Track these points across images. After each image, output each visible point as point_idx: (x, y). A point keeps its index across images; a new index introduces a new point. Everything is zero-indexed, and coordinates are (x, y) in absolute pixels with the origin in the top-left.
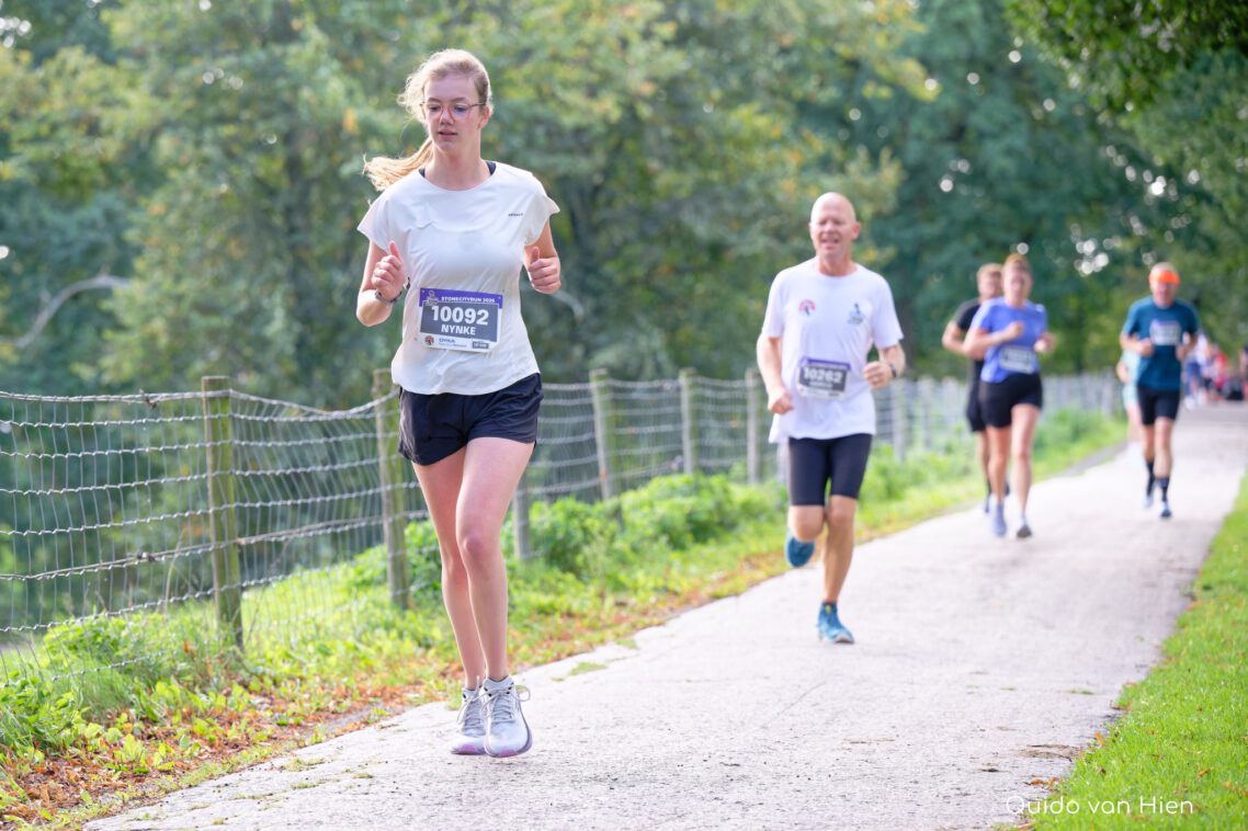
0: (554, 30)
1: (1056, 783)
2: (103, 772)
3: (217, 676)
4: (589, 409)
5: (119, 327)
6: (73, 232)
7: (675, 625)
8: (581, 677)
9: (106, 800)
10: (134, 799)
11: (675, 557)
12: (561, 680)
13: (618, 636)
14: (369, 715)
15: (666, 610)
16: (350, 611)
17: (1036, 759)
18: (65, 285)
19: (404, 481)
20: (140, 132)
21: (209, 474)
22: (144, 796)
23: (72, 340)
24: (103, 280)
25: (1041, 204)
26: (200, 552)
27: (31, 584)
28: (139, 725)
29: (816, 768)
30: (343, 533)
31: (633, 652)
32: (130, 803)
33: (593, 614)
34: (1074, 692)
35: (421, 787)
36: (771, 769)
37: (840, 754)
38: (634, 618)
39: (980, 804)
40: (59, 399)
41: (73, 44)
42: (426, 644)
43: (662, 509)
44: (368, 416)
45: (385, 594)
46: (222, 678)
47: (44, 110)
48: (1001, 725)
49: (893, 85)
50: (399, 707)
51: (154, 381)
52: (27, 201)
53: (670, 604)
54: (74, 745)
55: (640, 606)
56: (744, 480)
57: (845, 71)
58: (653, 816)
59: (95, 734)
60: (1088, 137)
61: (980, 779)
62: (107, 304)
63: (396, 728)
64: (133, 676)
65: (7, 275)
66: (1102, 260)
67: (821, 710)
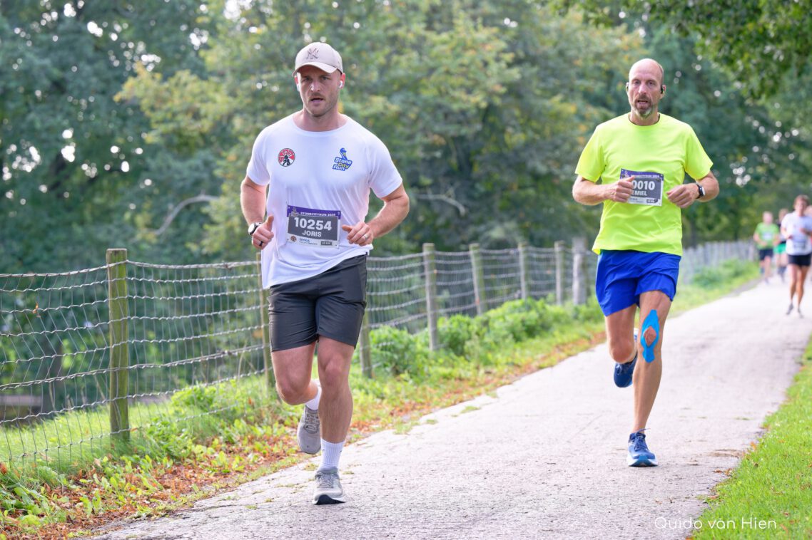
0: (447, 58)
1: (731, 471)
2: (205, 472)
3: (268, 417)
4: (469, 265)
5: (213, 223)
6: (186, 173)
7: (517, 384)
8: (467, 414)
9: (207, 489)
10: (222, 488)
11: (518, 346)
12: (456, 416)
13: (487, 390)
14: (351, 438)
15: (513, 376)
17: (719, 457)
18: (182, 200)
20: (222, 117)
21: (261, 306)
22: (227, 486)
23: (186, 231)
24: (202, 197)
25: (715, 148)
26: (257, 349)
27: (166, 369)
28: (224, 445)
29: (597, 465)
31: (496, 400)
32: (220, 491)
33: (473, 378)
34: (738, 419)
35: (380, 479)
36: (573, 466)
37: (611, 457)
38: (496, 380)
39: (689, 484)
40: (178, 267)
41: (184, 69)
42: (382, 397)
43: (510, 318)
45: (359, 370)
46: (270, 418)
47: (169, 105)
48: (700, 438)
50: (368, 433)
51: (233, 253)
52: (160, 154)
53: (515, 372)
54: (189, 457)
55: (498, 374)
56: (555, 302)
57: (605, 77)
58: (508, 494)
59: (200, 451)
60: (738, 111)
61: (688, 469)
62: (205, 210)
63: (366, 445)
64: (220, 418)
65: (151, 195)
66: (747, 178)
67: (600, 431)
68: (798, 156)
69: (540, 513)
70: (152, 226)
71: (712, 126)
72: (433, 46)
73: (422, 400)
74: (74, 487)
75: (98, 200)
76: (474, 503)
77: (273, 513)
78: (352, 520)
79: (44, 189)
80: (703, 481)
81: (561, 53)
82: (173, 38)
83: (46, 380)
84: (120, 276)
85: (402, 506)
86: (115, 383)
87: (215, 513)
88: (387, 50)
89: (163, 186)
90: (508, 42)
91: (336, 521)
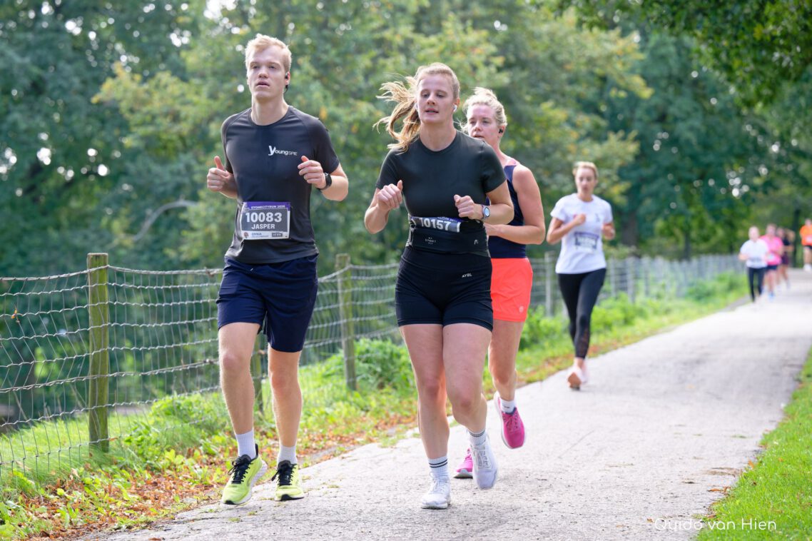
1: (728, 490)
2: (186, 484)
5: (192, 229)
6: (168, 178)
8: (456, 428)
9: (189, 500)
10: (203, 500)
14: (335, 451)
16: (323, 391)
17: (716, 476)
18: (161, 205)
19: (353, 316)
20: (201, 119)
22: (209, 499)
23: (165, 236)
24: (181, 203)
25: (710, 158)
27: (145, 378)
28: (205, 457)
29: (589, 481)
30: (319, 347)
32: (202, 503)
34: (735, 436)
35: (366, 493)
36: (565, 482)
37: (604, 473)
39: (684, 503)
40: (160, 272)
41: (164, 70)
42: (366, 410)
44: (333, 281)
45: (343, 382)
47: (149, 107)
48: (696, 456)
49: (626, 90)
50: (352, 446)
52: (140, 158)
54: (169, 468)
56: (545, 314)
57: (598, 83)
58: (498, 510)
59: (180, 462)
60: (736, 120)
61: (684, 488)
62: (183, 216)
63: (351, 459)
64: (201, 429)
65: (129, 200)
66: (746, 189)
67: (593, 447)
68: (798, 166)
69: (531, 530)
70: (130, 231)
71: (707, 134)
72: (422, 48)
73: (408, 414)
74: (52, 496)
75: (75, 204)
76: (463, 519)
77: (257, 526)
78: (338, 534)
79: (19, 192)
80: (699, 500)
81: (552, 57)
82: (155, 38)
83: (24, 388)
84: (101, 282)
85: (389, 521)
86: (94, 391)
87: (197, 525)
88: (374, 52)
89: (143, 190)
90: (497, 45)
91: (321, 535)
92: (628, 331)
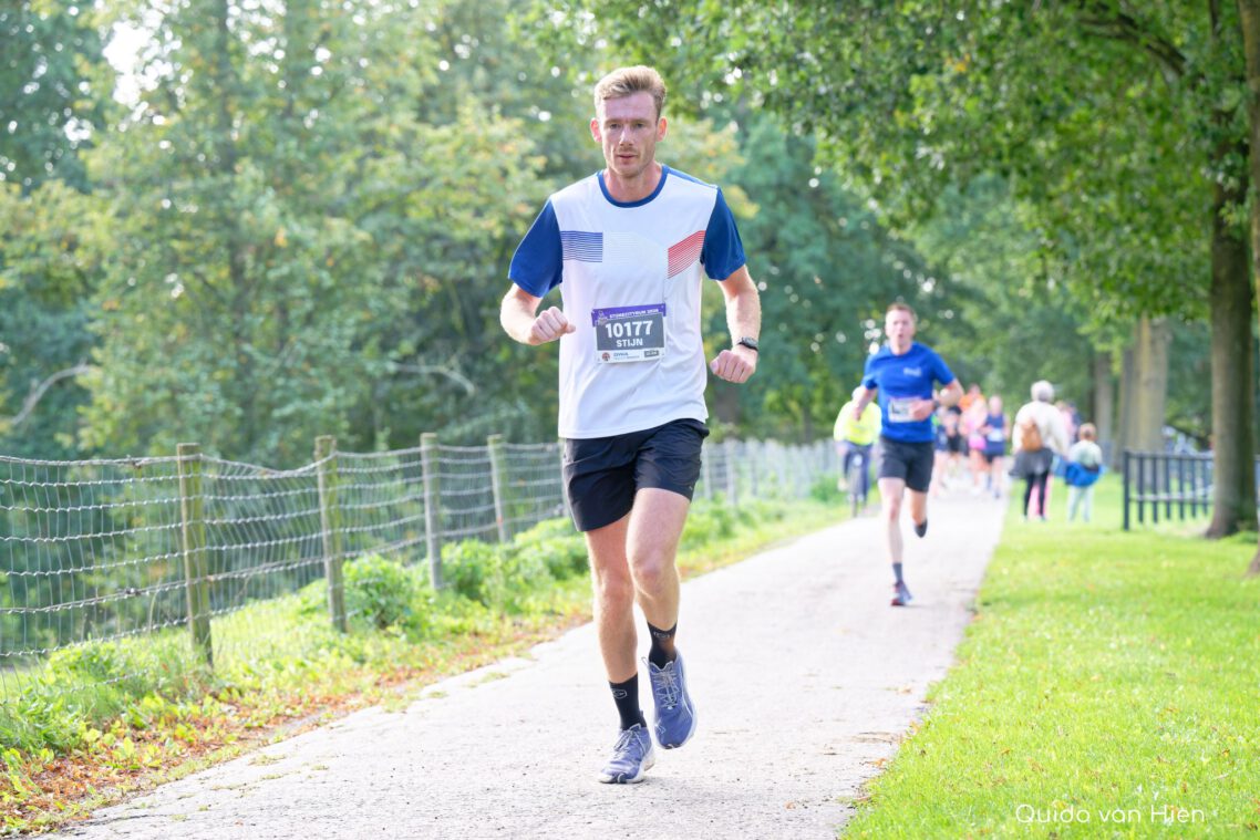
0: (447, 163)
1: (884, 763)
2: (103, 768)
3: (193, 689)
4: (487, 467)
6: (61, 333)
7: (563, 640)
8: (491, 685)
9: (109, 791)
11: (558, 586)
12: (473, 687)
13: (517, 650)
15: (554, 629)
16: (298, 634)
18: (53, 372)
19: (341, 526)
21: (184, 523)
22: (138, 789)
24: (81, 369)
28: (129, 730)
31: (530, 663)
32: (129, 795)
33: (495, 632)
35: (368, 776)
38: (529, 635)
41: (56, 178)
42: (361, 660)
43: (548, 547)
45: (327, 621)
46: (197, 690)
48: (837, 717)
50: (344, 712)
52: (21, 306)
53: (557, 624)
54: (78, 748)
55: (533, 626)
59: (94, 739)
61: (823, 761)
64: (123, 691)
65: (3, 366)
68: (958, 311)
70: (7, 411)
72: (428, 145)
73: (421, 665)
76: (511, 809)
77: (211, 826)
80: (846, 777)
87: (123, 826)
88: (359, 151)
89: (27, 351)
90: (538, 142)
92: (729, 545)
